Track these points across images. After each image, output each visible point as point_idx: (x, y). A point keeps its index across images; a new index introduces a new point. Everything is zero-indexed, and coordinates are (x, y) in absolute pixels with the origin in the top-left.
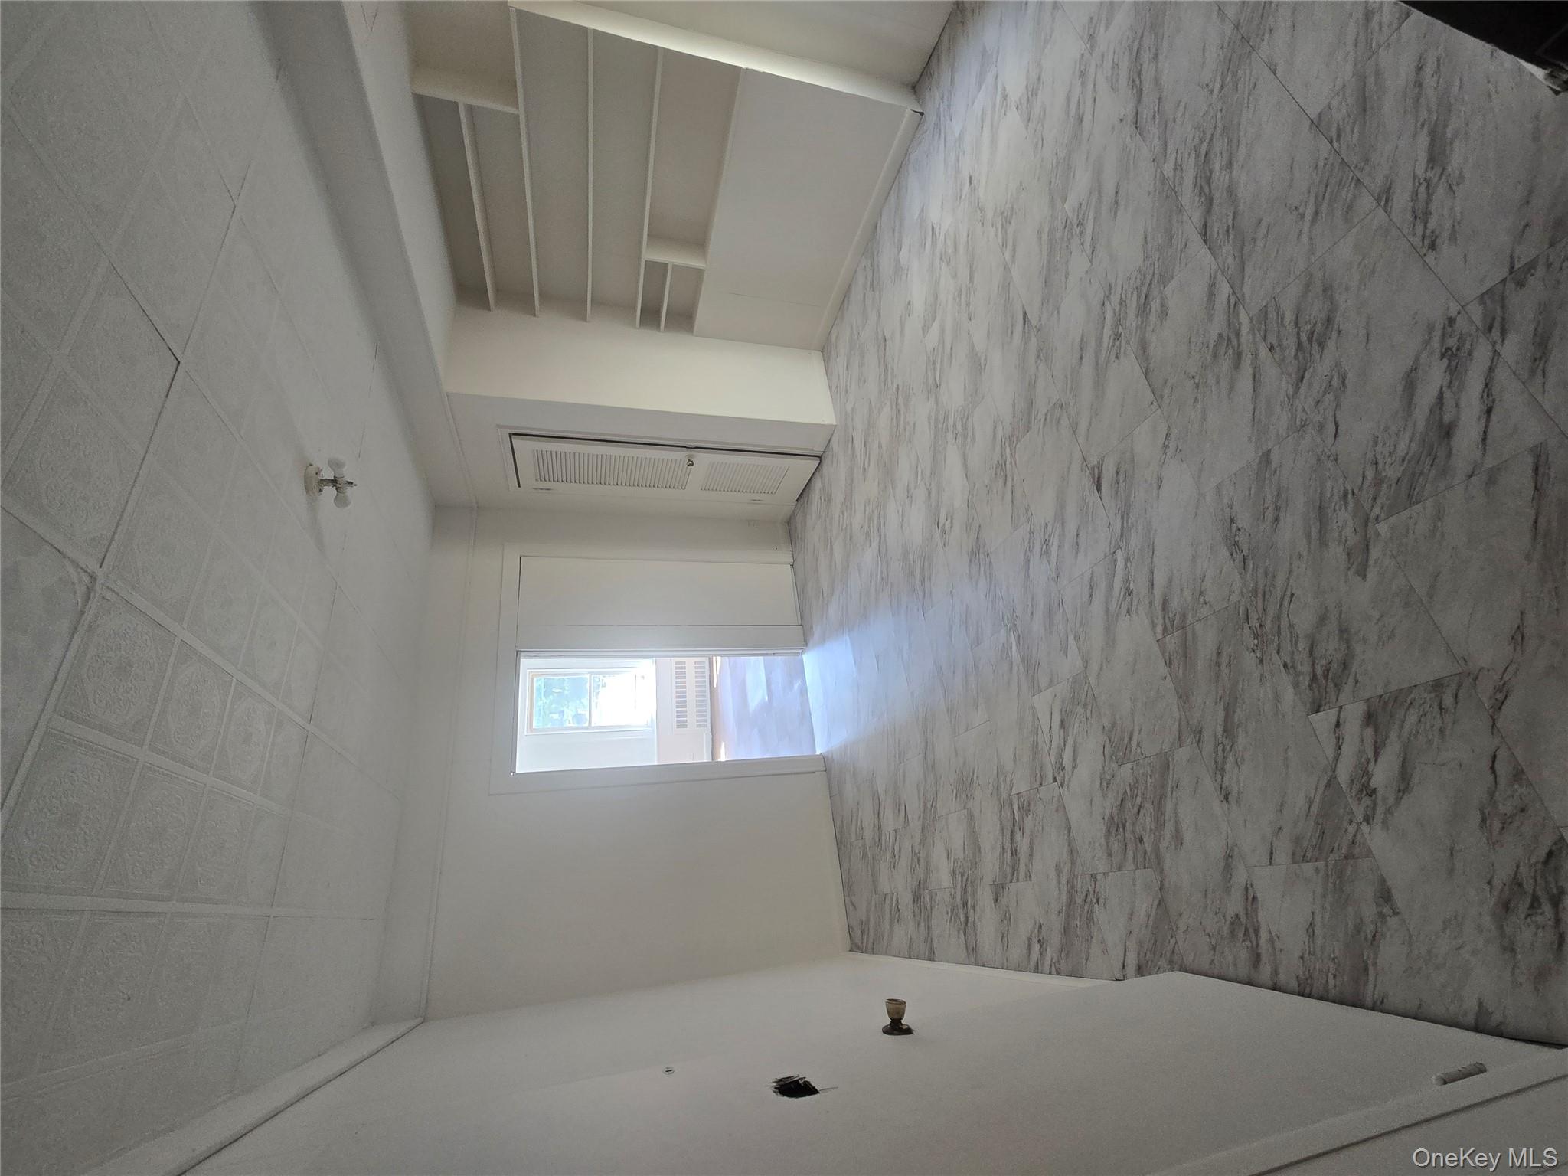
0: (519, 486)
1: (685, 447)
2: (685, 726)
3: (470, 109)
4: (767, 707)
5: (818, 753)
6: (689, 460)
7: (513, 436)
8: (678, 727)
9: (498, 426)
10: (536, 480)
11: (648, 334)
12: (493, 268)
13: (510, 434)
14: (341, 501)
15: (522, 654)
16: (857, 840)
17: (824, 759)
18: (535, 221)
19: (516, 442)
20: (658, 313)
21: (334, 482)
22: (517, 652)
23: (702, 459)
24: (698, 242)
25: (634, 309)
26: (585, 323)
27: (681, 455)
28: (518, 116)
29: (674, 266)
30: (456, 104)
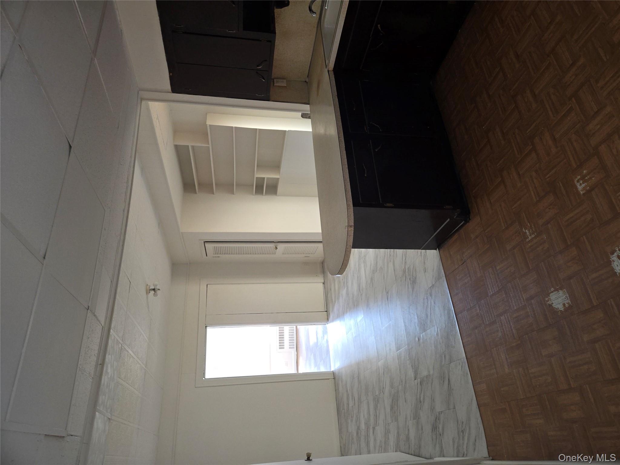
0: (207, 256)
1: (274, 242)
2: (283, 348)
3: (193, 147)
4: (316, 344)
5: (332, 370)
6: (276, 247)
7: (205, 243)
8: (280, 348)
9: (200, 240)
10: (214, 254)
11: (259, 197)
12: (197, 176)
13: (204, 242)
14: (155, 295)
15: (208, 327)
16: (343, 410)
17: (333, 373)
18: (214, 165)
19: (207, 245)
20: (263, 186)
21: (154, 290)
22: (206, 326)
23: (281, 246)
24: (276, 166)
25: (253, 185)
26: (233, 195)
27: (272, 245)
28: (209, 147)
29: (268, 178)
30: (188, 146)
